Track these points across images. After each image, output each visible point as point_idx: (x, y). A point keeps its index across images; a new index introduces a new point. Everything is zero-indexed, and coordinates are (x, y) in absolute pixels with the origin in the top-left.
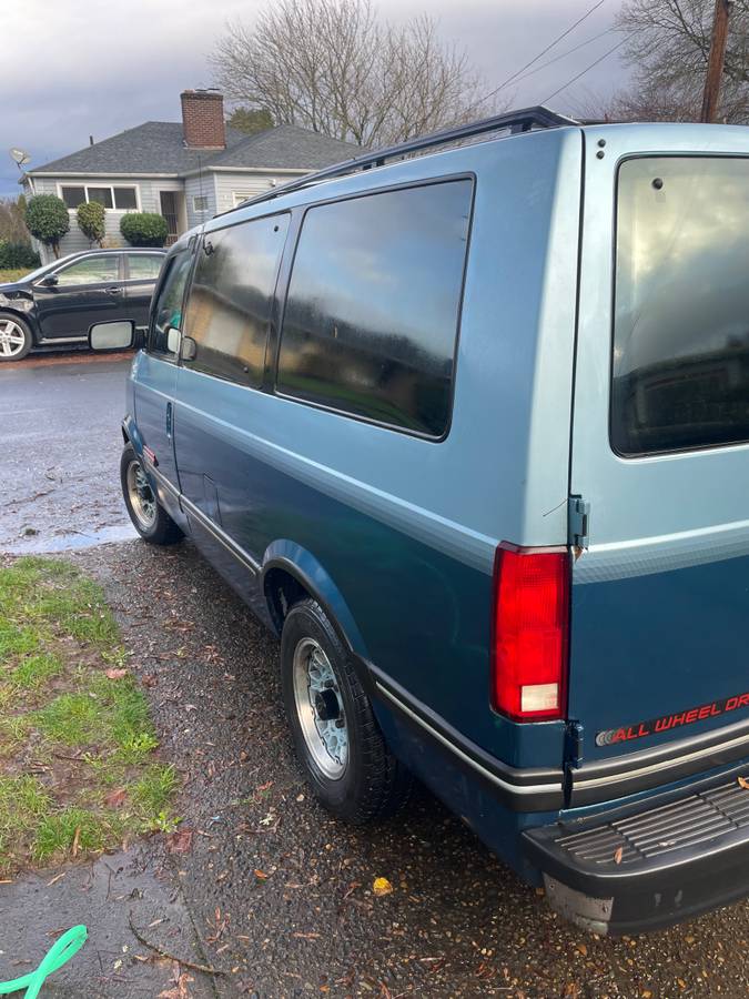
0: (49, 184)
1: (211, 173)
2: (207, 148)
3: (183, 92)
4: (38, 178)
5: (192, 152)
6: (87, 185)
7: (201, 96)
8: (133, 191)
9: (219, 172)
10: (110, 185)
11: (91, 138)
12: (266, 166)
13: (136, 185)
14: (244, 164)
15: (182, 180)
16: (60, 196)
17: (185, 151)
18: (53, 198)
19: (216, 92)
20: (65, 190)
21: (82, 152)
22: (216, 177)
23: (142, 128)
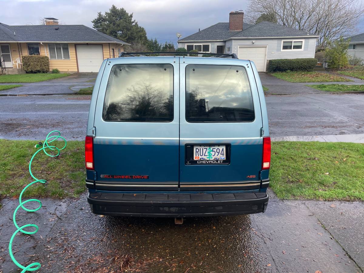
0: (183, 44)
1: (232, 39)
2: (236, 30)
3: (230, 12)
4: (180, 42)
5: (230, 32)
6: (194, 44)
7: (237, 13)
8: (208, 46)
9: (234, 39)
10: (202, 44)
11: (199, 29)
12: (252, 36)
13: (210, 44)
14: (244, 36)
15: (225, 42)
16: (186, 48)
17: (229, 32)
18: (184, 49)
19: (242, 11)
20: (188, 46)
21: (195, 34)
22: (233, 41)
23: (216, 25)
